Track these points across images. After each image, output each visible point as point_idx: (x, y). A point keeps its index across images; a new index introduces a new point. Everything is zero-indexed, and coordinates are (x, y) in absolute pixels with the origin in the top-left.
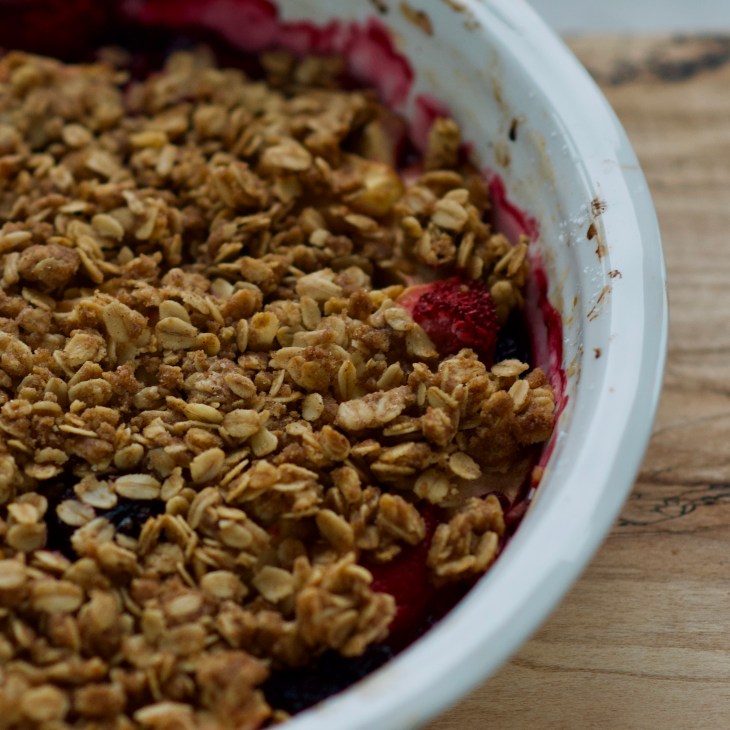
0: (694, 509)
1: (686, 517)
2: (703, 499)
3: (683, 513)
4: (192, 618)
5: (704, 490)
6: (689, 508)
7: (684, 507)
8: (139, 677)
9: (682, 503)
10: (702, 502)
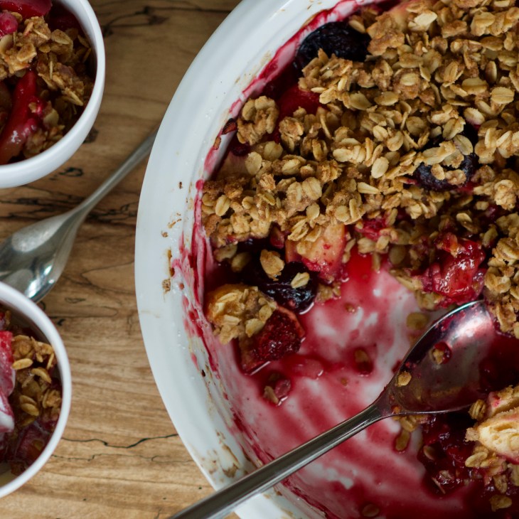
0: (122, 208)
1: (126, 203)
2: (115, 214)
3: (128, 206)
4: (407, 71)
5: (115, 219)
6: (124, 209)
7: (127, 209)
8: (433, 43)
9: (127, 212)
10: (117, 212)
